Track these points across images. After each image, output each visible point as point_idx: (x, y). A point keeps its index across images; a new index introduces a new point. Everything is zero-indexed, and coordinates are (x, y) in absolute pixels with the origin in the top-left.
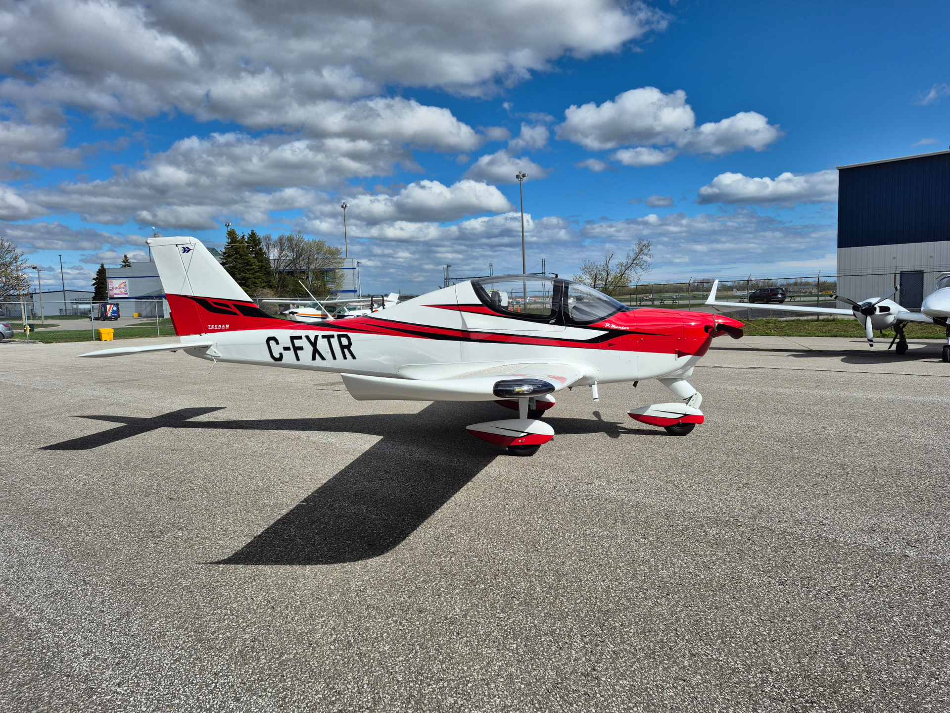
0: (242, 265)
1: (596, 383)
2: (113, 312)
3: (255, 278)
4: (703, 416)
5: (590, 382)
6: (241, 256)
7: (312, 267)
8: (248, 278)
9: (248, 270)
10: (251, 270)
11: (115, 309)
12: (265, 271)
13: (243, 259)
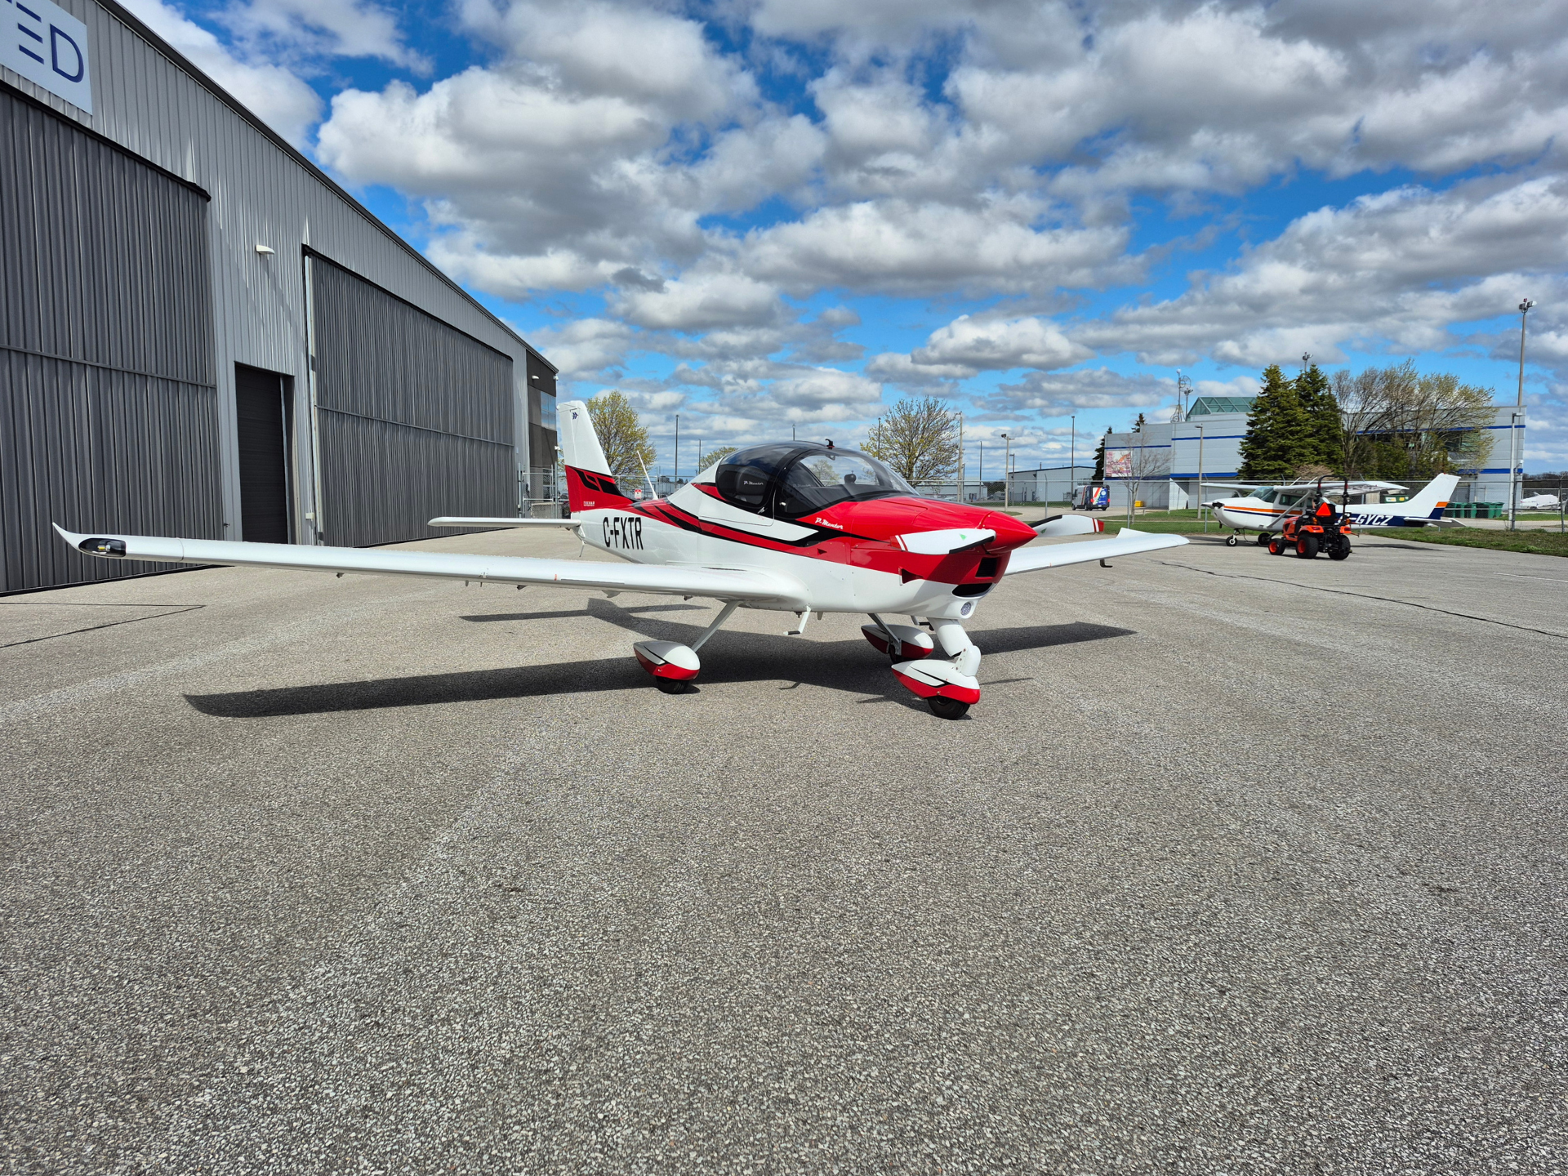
0: (1281, 425)
1: (809, 609)
2: (1101, 498)
3: (1303, 447)
4: (978, 691)
5: (799, 607)
6: (1283, 409)
7: (1426, 426)
8: (1290, 448)
9: (1292, 433)
10: (1297, 432)
11: (1104, 493)
12: (1328, 433)
13: (1286, 414)
